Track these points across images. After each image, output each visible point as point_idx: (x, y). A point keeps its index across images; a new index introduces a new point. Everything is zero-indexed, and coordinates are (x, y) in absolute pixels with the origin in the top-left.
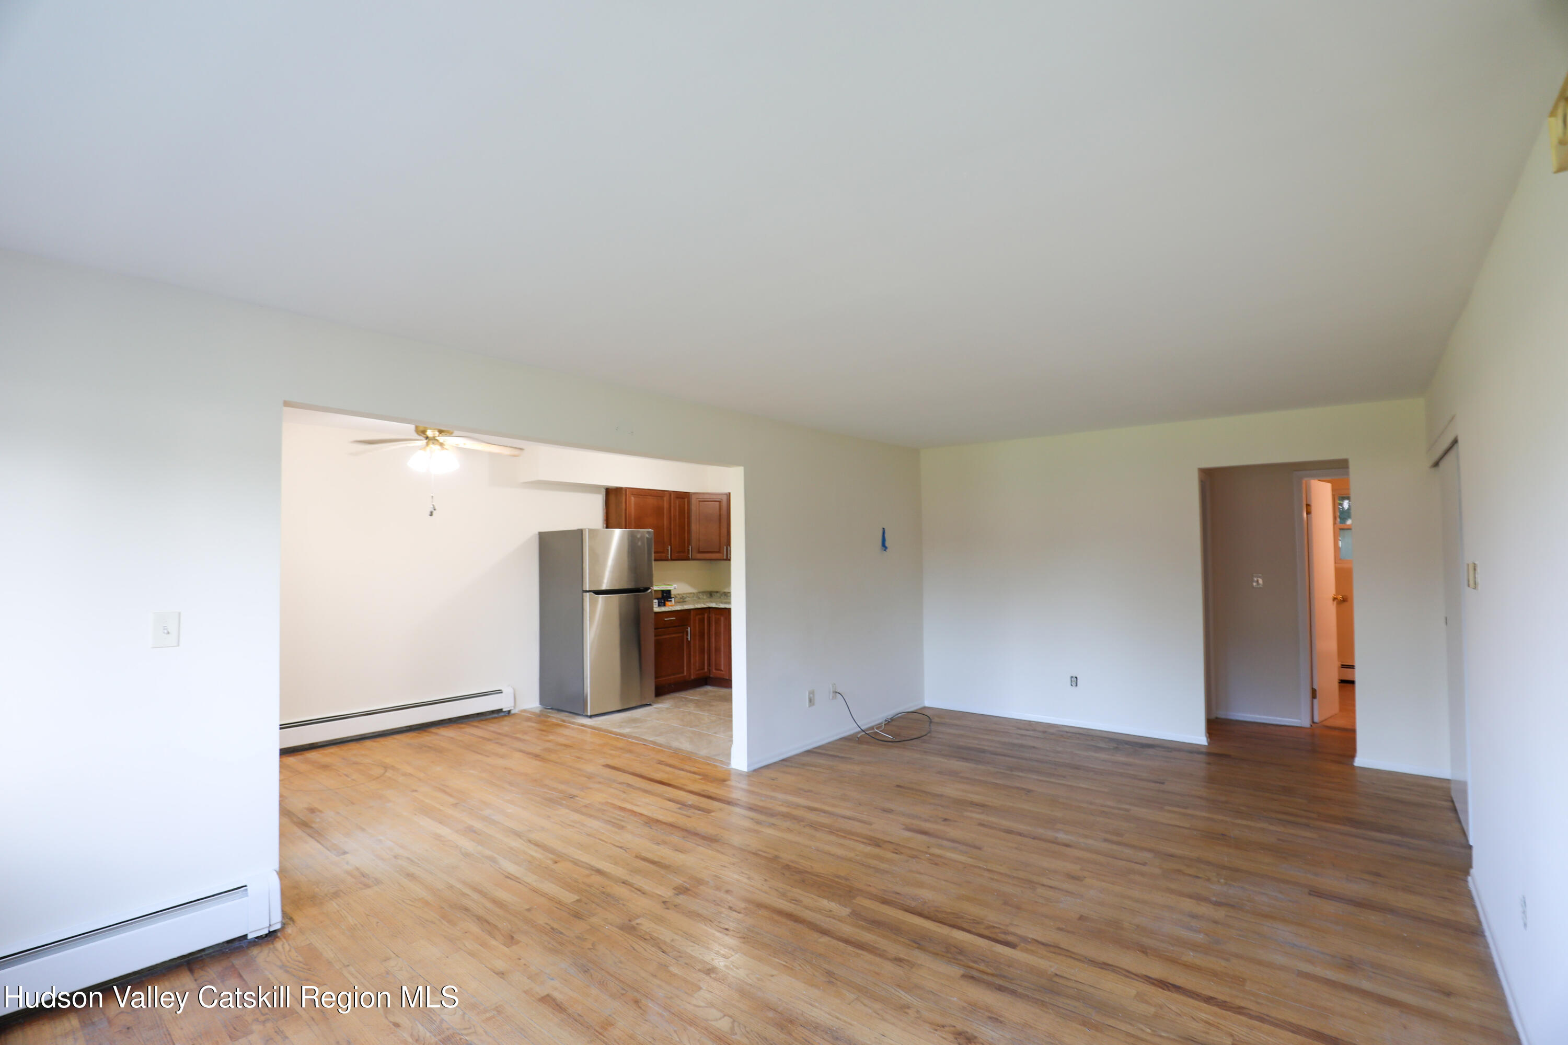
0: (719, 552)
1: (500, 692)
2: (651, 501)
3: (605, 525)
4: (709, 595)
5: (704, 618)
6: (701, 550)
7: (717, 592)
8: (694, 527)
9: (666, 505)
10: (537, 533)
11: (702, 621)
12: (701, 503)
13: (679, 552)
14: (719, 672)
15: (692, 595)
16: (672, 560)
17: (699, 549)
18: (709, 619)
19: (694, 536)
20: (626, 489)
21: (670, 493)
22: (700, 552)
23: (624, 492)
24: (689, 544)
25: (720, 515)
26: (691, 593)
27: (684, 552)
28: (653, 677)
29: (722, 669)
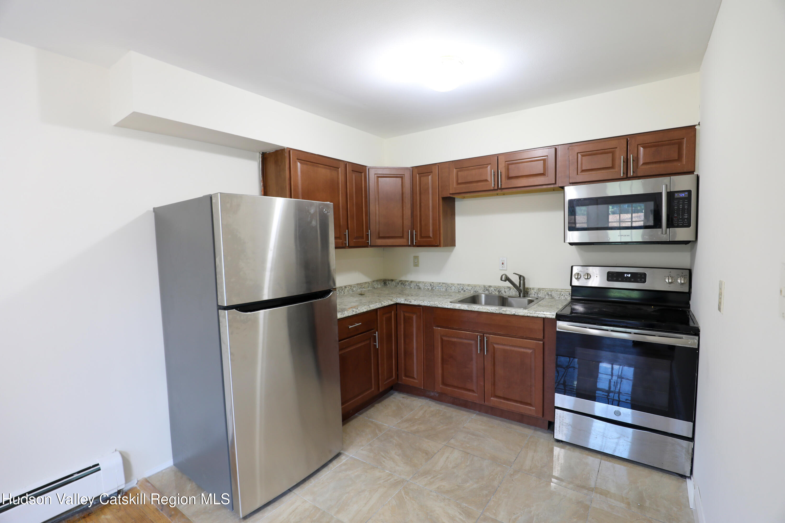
0: (402, 237)
1: (95, 468)
2: (323, 173)
3: (263, 193)
4: (383, 284)
5: (391, 317)
6: (381, 235)
7: (392, 280)
8: (373, 207)
9: (341, 178)
10: (152, 210)
11: (389, 319)
12: (379, 178)
13: (356, 238)
14: (412, 380)
15: (367, 285)
16: (350, 247)
17: (379, 234)
18: (396, 315)
19: (373, 218)
20: (290, 150)
21: (346, 164)
22: (380, 238)
23: (287, 155)
24: (368, 228)
25: (402, 194)
26: (366, 283)
27: (362, 238)
28: (340, 403)
29: (415, 376)
